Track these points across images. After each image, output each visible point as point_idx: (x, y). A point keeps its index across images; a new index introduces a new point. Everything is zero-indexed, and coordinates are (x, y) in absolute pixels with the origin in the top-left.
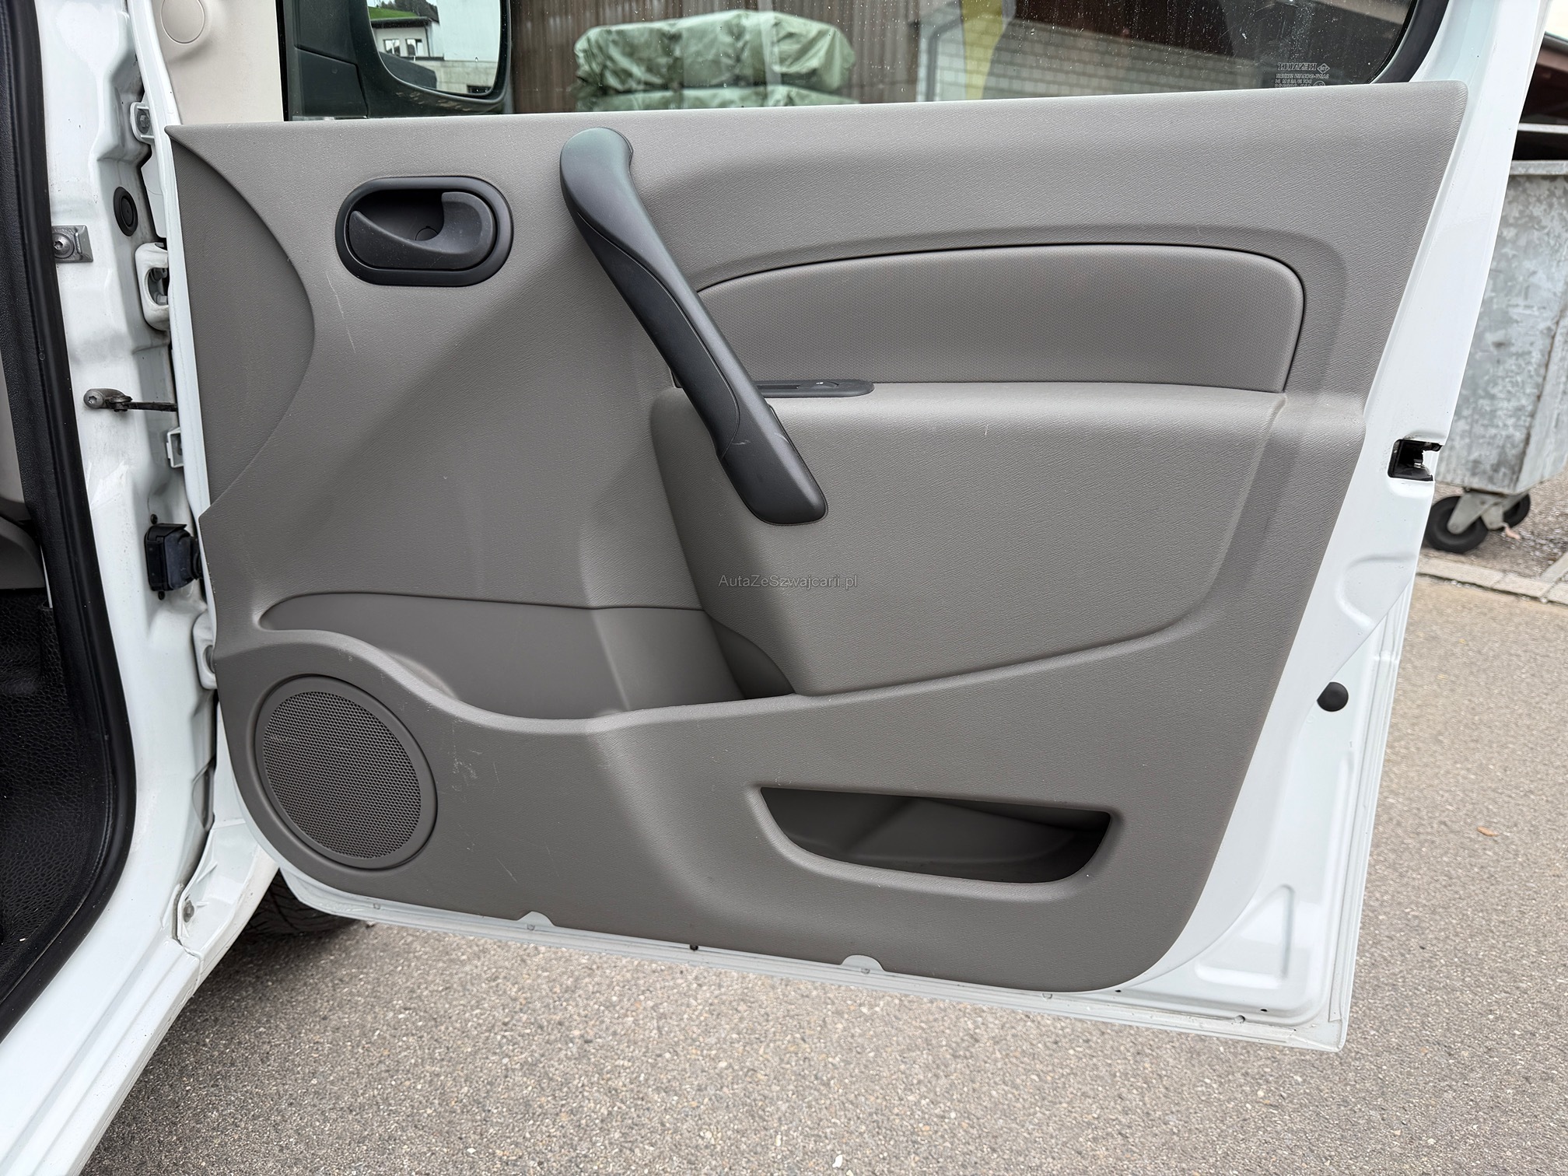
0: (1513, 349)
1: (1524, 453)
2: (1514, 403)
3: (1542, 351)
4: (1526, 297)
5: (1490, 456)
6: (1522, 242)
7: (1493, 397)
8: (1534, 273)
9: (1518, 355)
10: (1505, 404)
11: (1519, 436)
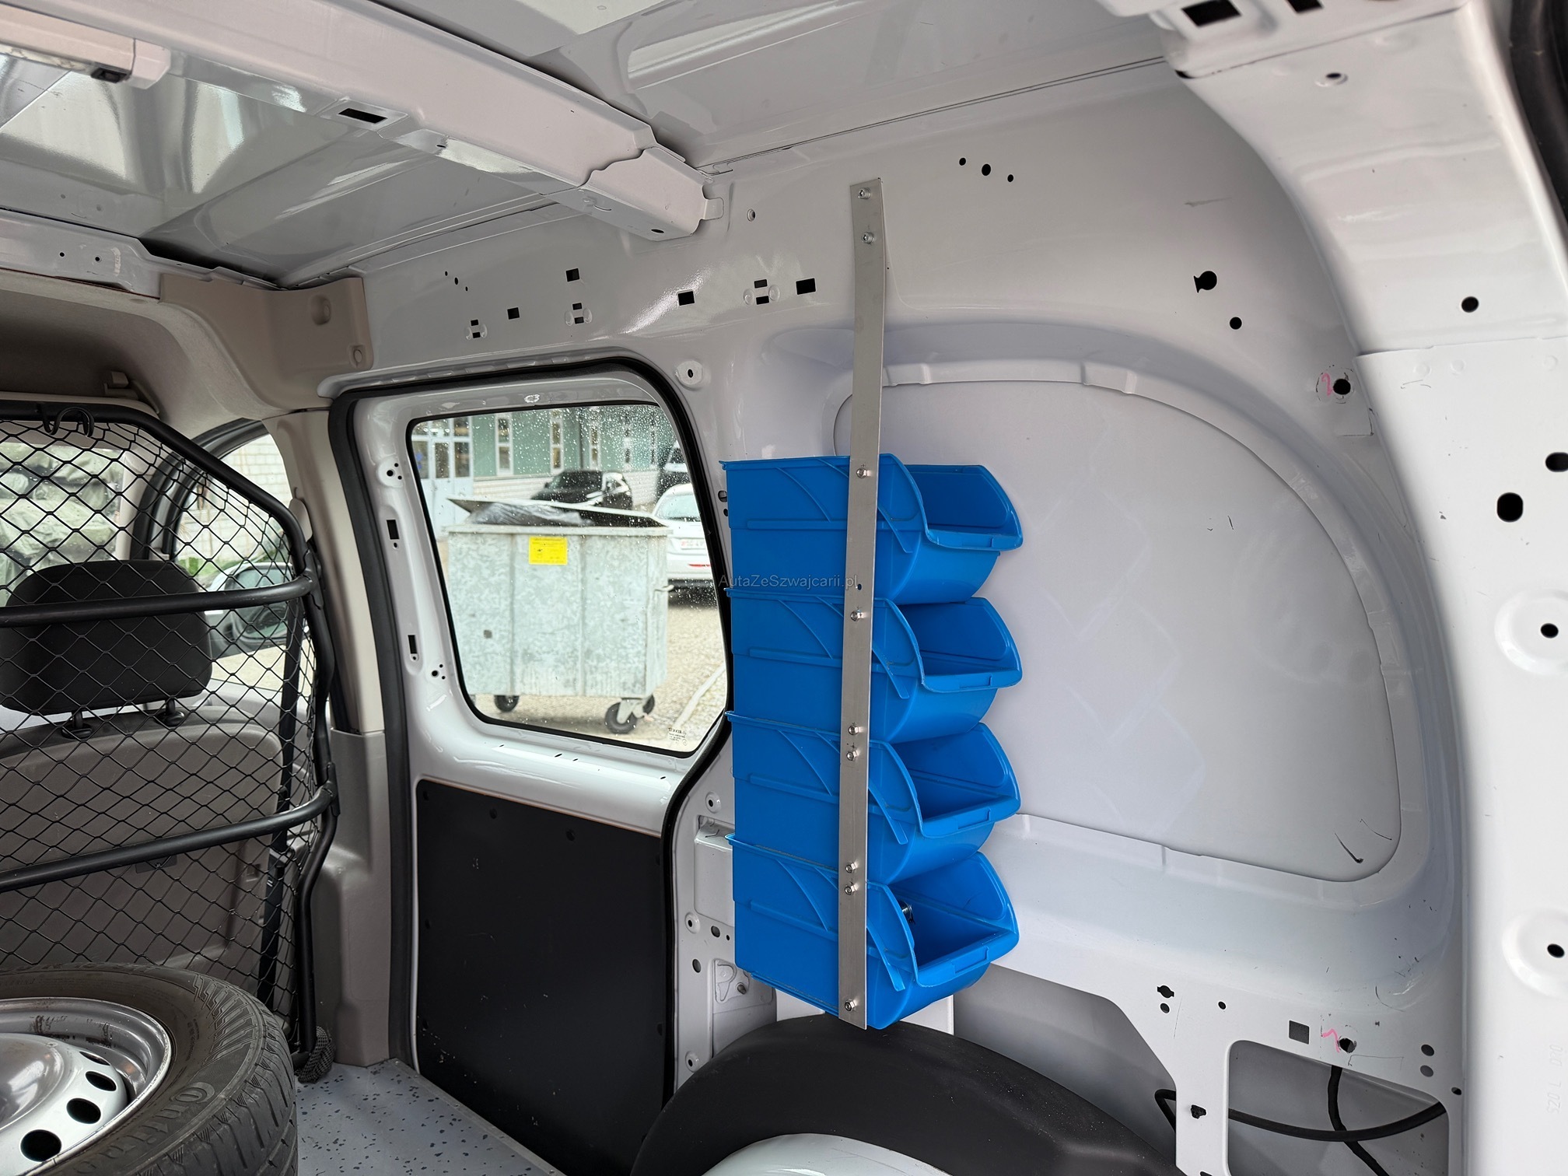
0: (630, 622)
1: (645, 675)
2: (636, 650)
3: (642, 622)
4: (630, 595)
5: (630, 679)
6: (623, 568)
7: (625, 648)
8: (631, 583)
9: (633, 625)
10: (631, 651)
11: (641, 666)
